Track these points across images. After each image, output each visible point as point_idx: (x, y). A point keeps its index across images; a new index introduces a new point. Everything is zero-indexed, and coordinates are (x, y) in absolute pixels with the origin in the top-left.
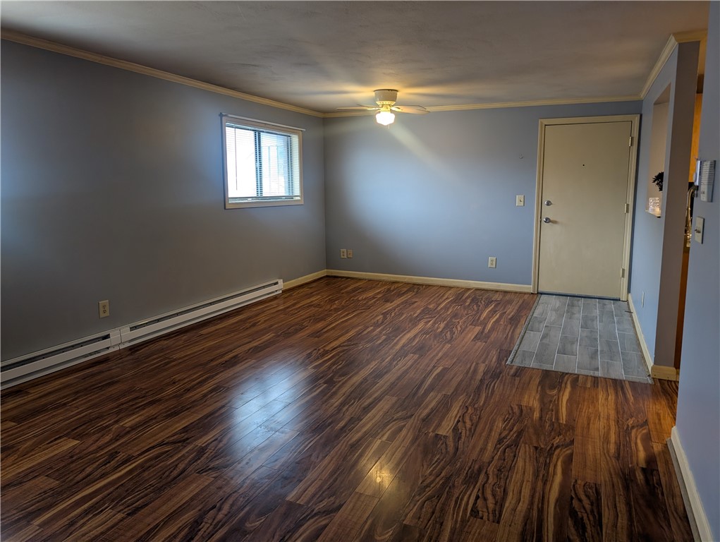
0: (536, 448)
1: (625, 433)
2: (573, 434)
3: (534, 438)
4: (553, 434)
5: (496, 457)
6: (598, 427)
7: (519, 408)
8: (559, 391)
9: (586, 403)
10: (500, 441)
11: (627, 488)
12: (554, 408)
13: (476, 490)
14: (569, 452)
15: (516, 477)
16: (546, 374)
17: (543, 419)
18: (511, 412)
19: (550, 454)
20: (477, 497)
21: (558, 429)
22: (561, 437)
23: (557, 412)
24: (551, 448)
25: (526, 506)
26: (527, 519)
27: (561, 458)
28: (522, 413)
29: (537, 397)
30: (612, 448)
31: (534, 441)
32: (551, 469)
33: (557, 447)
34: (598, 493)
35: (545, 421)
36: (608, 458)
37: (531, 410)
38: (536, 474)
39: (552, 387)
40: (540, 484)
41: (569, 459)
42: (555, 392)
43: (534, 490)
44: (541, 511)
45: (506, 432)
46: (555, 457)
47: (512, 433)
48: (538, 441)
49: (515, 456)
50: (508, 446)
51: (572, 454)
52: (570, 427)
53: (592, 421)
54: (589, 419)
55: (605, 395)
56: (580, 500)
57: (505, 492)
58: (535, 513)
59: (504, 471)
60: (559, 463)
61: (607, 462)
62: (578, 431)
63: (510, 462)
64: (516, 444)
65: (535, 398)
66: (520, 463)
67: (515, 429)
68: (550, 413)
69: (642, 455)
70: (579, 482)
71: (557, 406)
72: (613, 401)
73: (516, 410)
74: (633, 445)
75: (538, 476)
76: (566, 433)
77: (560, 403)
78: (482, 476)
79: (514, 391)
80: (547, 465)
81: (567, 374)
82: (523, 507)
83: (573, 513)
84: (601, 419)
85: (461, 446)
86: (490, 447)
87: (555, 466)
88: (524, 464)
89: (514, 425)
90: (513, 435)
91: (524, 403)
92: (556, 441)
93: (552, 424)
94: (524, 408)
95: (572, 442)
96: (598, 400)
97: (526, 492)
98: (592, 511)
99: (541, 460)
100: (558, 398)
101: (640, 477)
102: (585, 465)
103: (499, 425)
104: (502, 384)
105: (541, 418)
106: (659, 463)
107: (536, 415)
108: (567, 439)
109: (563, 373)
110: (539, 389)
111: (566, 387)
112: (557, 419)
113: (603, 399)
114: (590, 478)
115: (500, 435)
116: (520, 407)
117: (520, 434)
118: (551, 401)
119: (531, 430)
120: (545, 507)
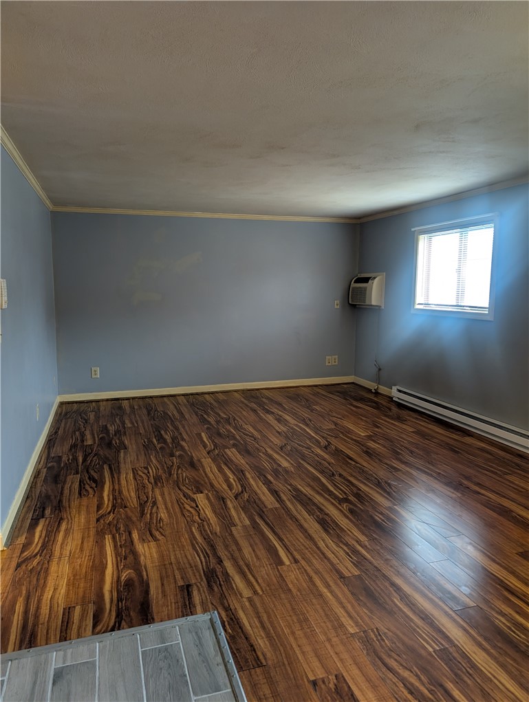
0: (125, 507)
1: (47, 545)
2: (97, 527)
3: (130, 514)
4: (115, 522)
5: (151, 493)
6: (72, 544)
7: (156, 537)
8: (119, 578)
9: (84, 571)
10: (154, 503)
11: (60, 501)
12: (120, 549)
13: (151, 475)
14: (100, 512)
15: (132, 486)
16: (145, 616)
17: (127, 533)
18: (161, 530)
19: (114, 506)
20: (149, 473)
21: (113, 528)
22: (107, 522)
23: (115, 546)
24: (114, 511)
25: (122, 477)
26: (119, 473)
27: (105, 506)
28: (150, 533)
29: (142, 558)
30: (64, 526)
31: (129, 512)
32: (111, 497)
33: (109, 513)
34: (80, 494)
35: (125, 532)
36: (69, 517)
37: (143, 540)
38: (120, 492)
39: (129, 584)
40: (117, 487)
41: (99, 508)
42: (124, 577)
43: (119, 484)
44: (113, 477)
45: (153, 511)
46: (110, 506)
47: (149, 512)
48: (126, 512)
49: (139, 497)
50: (146, 502)
51: (97, 511)
52: (100, 534)
53: (79, 547)
54: (82, 550)
55: (57, 596)
56: (91, 487)
57: (135, 479)
58: (115, 476)
59: (140, 488)
60: (106, 502)
61: (70, 513)
62: (93, 532)
63: (140, 493)
64: (142, 505)
65: (145, 556)
66: (133, 494)
67: (148, 515)
68: (123, 542)
69: (39, 529)
70: (92, 496)
71: (117, 554)
72: (48, 589)
73: (157, 534)
74: (43, 535)
75: (119, 491)
76: (104, 526)
77: (114, 559)
78: (153, 481)
79: (172, 557)
80: (115, 498)
81: (113, 630)
82: (123, 476)
83: (95, 481)
84: (68, 553)
85: (179, 492)
86: (159, 498)
87: (109, 500)
88: (130, 494)
89: (151, 518)
90: (147, 510)
91: (153, 544)
92: (111, 517)
93: (118, 530)
94: (150, 539)
95: (98, 520)
96: (69, 580)
97: (123, 482)
98: (84, 485)
99: (119, 501)
100: (117, 566)
101: (48, 512)
102: (87, 507)
103: (163, 514)
104: (193, 565)
105: (130, 534)
106: (28, 525)
107: (135, 535)
108: (102, 522)
109: (119, 629)
110: (145, 573)
111: (111, 592)
112: (114, 538)
113: (60, 588)
114: (85, 501)
115: (158, 507)
116: (156, 539)
117: (142, 514)
118: (125, 559)
119: (134, 519)
120: (111, 480)
